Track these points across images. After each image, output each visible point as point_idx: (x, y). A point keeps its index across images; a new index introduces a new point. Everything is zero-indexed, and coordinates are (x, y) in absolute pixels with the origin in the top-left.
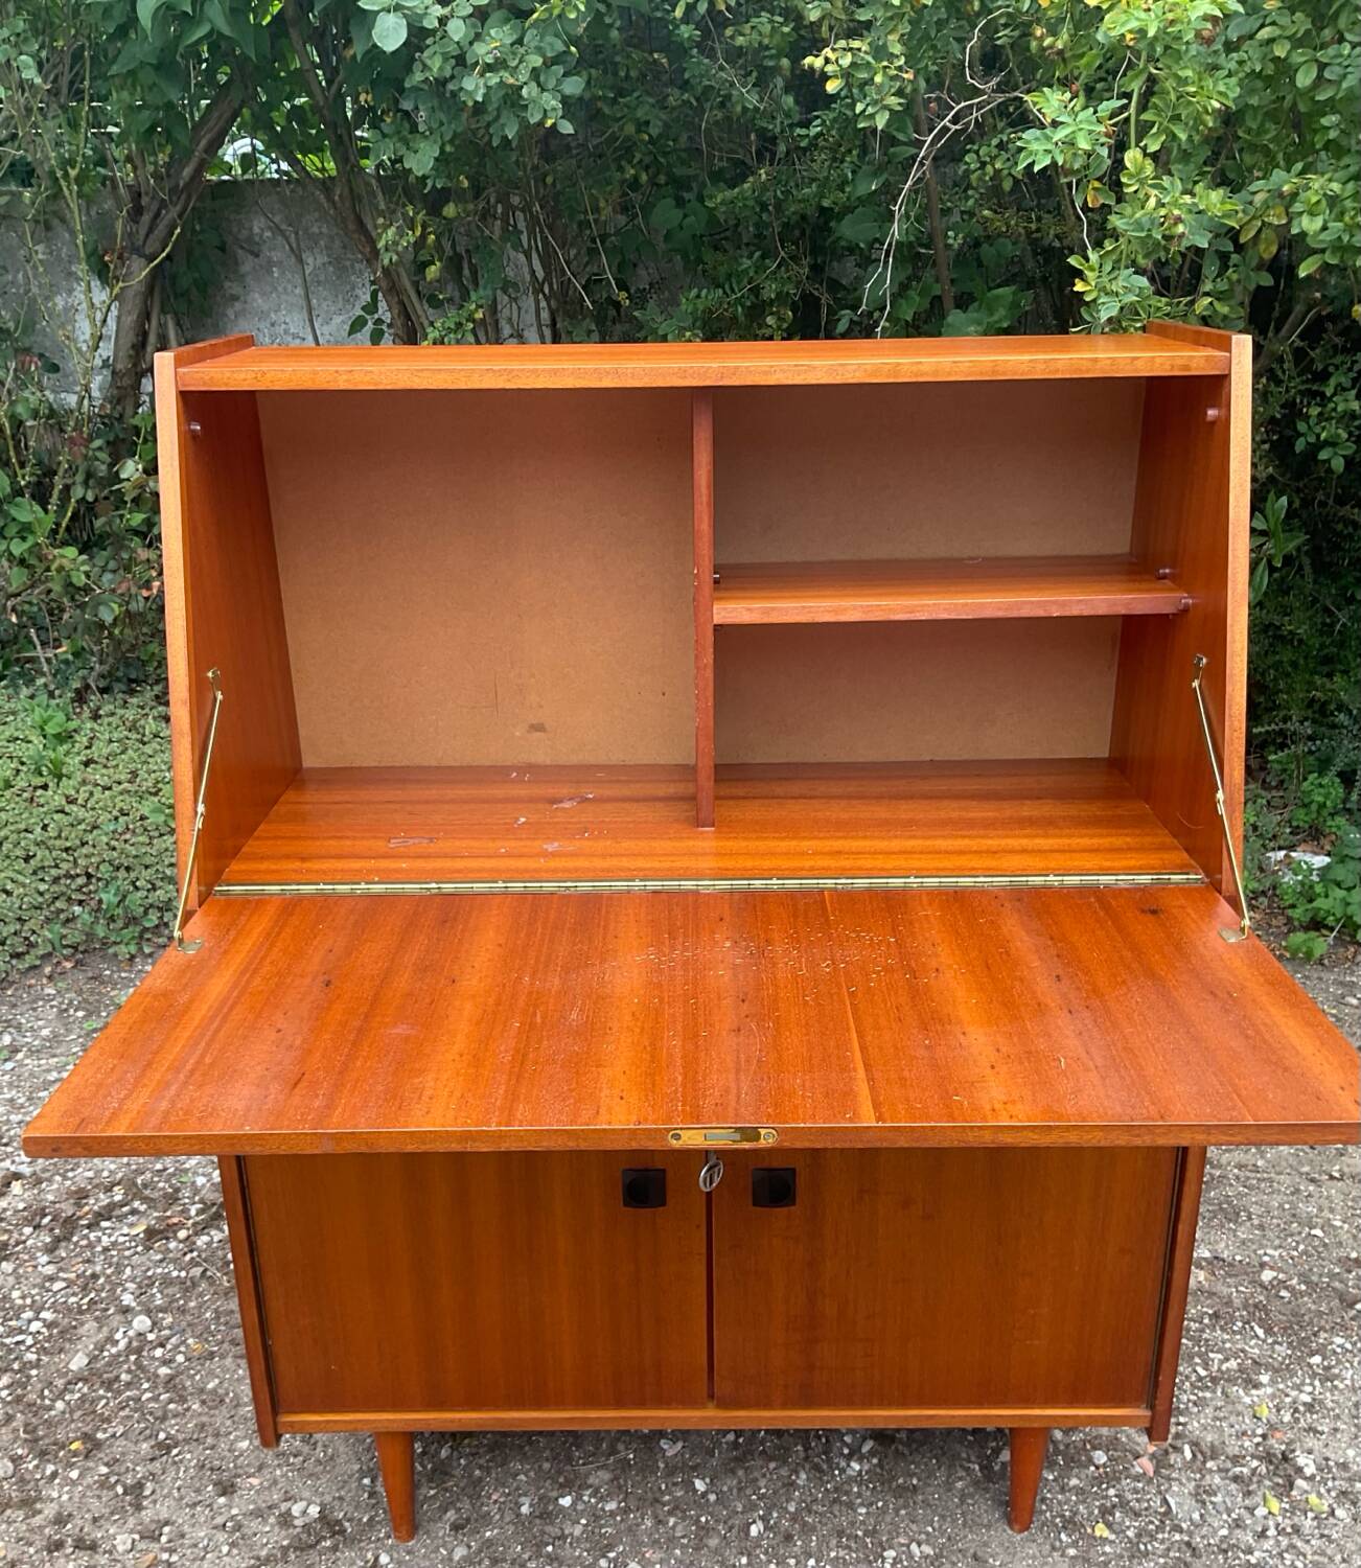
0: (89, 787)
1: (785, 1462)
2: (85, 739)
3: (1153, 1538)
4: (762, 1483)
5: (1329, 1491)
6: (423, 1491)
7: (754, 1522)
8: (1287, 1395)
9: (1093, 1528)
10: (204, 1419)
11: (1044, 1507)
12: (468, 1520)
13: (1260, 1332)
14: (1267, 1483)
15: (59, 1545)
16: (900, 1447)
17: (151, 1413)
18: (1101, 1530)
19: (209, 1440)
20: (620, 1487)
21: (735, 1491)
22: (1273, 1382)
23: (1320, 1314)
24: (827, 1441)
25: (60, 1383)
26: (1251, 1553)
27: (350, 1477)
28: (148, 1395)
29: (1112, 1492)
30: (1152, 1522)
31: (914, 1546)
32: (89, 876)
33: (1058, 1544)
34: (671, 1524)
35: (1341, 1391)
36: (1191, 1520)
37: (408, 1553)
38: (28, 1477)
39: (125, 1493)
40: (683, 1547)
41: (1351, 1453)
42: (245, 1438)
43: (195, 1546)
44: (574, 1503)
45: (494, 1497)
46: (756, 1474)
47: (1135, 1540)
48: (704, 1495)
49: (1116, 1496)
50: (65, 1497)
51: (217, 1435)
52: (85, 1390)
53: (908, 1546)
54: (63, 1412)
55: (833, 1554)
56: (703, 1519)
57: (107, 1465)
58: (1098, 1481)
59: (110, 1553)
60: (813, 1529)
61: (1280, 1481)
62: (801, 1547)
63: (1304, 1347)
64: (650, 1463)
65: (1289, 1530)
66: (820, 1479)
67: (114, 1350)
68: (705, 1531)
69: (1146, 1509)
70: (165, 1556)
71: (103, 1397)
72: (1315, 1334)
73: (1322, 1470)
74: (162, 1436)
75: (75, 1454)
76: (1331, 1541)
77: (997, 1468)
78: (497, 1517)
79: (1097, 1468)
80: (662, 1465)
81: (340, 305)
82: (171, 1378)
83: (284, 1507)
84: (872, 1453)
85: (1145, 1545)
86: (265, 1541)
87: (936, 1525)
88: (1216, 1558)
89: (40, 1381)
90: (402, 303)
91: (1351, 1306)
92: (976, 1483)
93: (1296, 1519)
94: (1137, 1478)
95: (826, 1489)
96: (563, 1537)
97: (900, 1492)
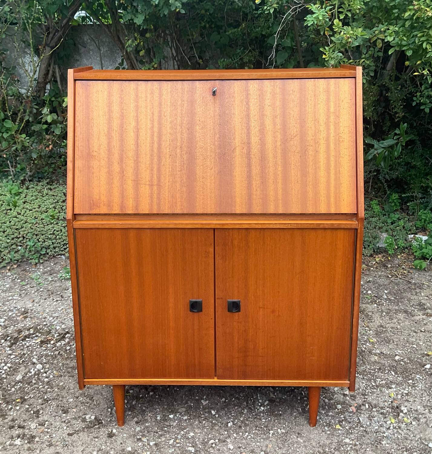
0: (25, 210)
1: (240, 407)
2: (24, 195)
3: (354, 428)
4: (233, 412)
5: (411, 417)
6: (127, 413)
7: (230, 422)
8: (400, 391)
9: (336, 426)
10: (59, 393)
11: (320, 420)
12: (141, 421)
13: (393, 373)
14: (391, 414)
15: (13, 427)
16: (277, 404)
17: (42, 392)
18: (338, 427)
19: (60, 399)
20: (188, 413)
21: (224, 414)
22: (396, 387)
23: (413, 369)
24: (254, 401)
25: (13, 383)
26: (385, 433)
27: (104, 409)
28: (41, 387)
29: (342, 416)
30: (354, 425)
31: (279, 430)
32: (24, 237)
33: (324, 430)
34: (204, 423)
35: (418, 390)
36: (366, 424)
37: (122, 429)
38: (3, 409)
39: (34, 413)
40: (207, 429)
41: (419, 407)
42: (72, 398)
43: (56, 427)
44: (174, 417)
45: (149, 415)
46: (231, 410)
47: (348, 430)
48: (214, 415)
50: (15, 414)
51: (63, 397)
52: (21, 385)
53: (277, 430)
54: (14, 391)
55: (254, 432)
56: (214, 422)
57: (28, 405)
58: (338, 413)
59: (29, 429)
60: (248, 425)
61: (396, 414)
62: (244, 430)
63: (407, 378)
64: (198, 406)
65: (397, 427)
66: (251, 412)
67: (30, 375)
68: (214, 425)
69: (353, 421)
70: (46, 430)
71: (27, 387)
72: (411, 374)
73: (409, 412)
74: (46, 397)
75: (18, 402)
76: (410, 431)
77: (307, 409)
78: (150, 420)
79: (338, 410)
80: (201, 407)
81: (111, 63)
82: (49, 382)
83: (83, 417)
84: (268, 405)
85: (351, 431)
86: (77, 426)
87: (286, 425)
88: (373, 435)
89: (7, 383)
90: (131, 62)
91: (423, 367)
92: (300, 413)
93: (400, 425)
94: (351, 412)
95: (253, 415)
96: (170, 426)
97: (276, 416)
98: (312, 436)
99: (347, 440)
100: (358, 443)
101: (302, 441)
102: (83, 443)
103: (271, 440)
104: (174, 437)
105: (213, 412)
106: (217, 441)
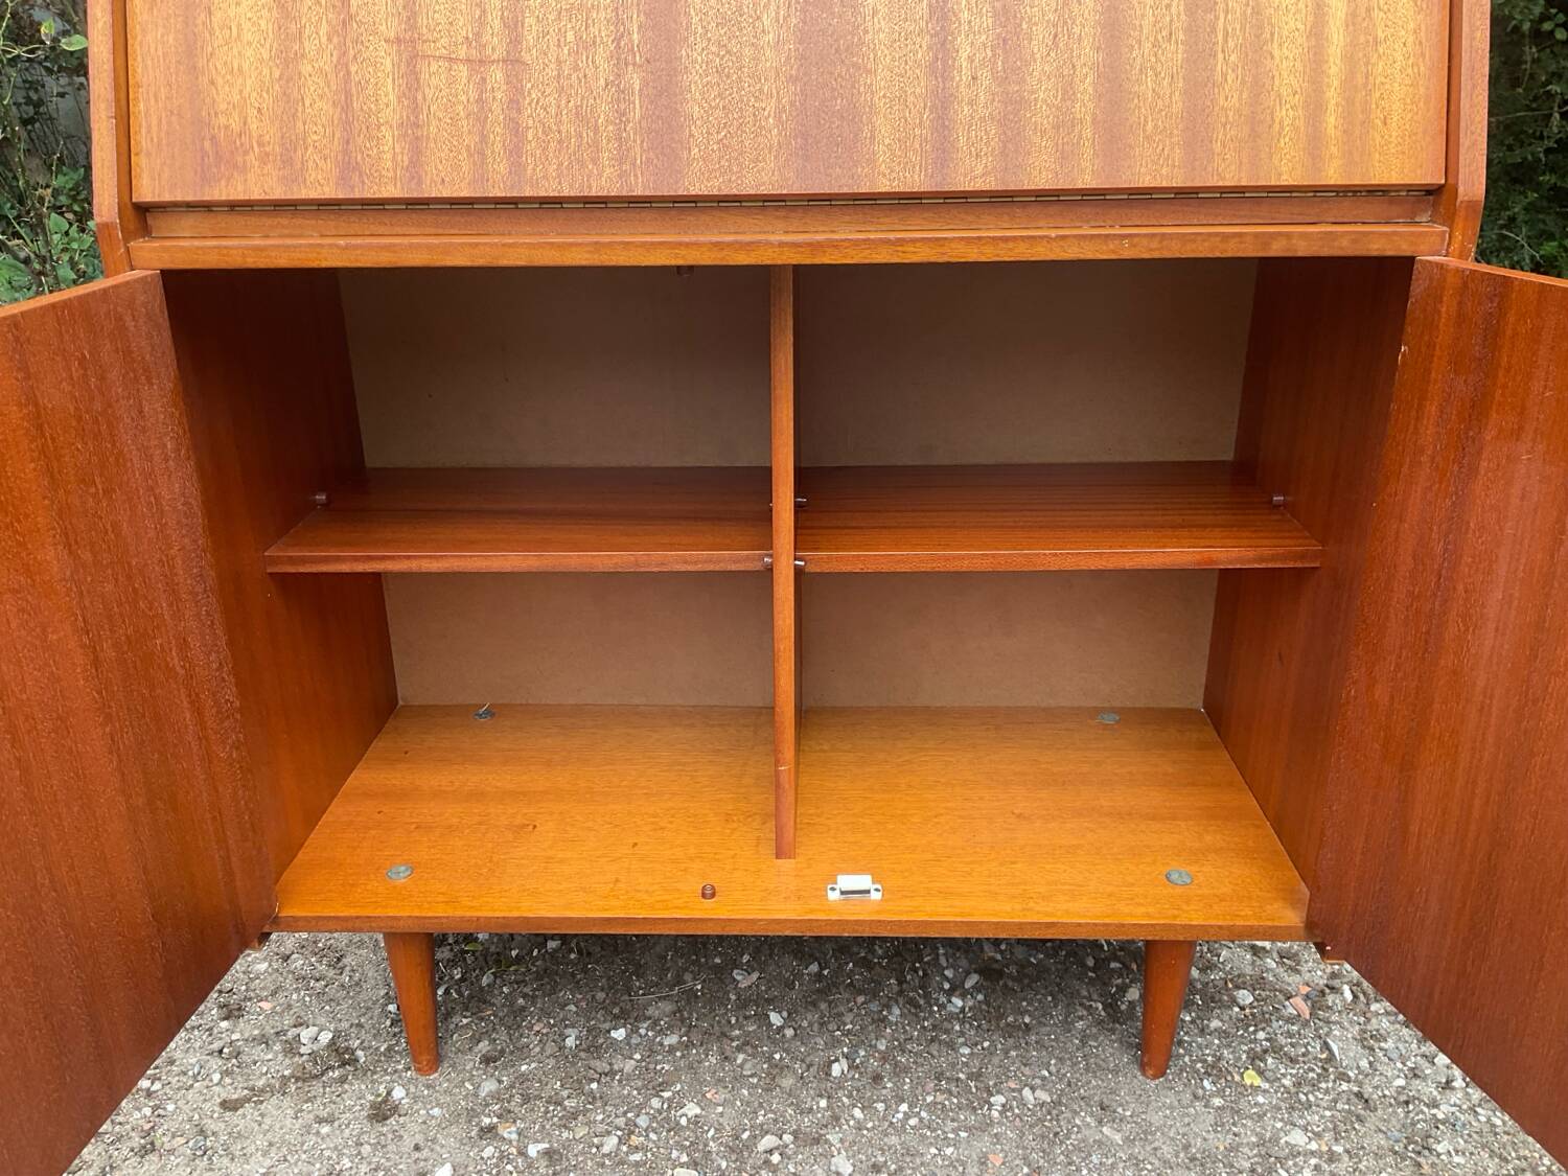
1: (875, 996)
3: (1314, 1086)
4: (848, 1018)
6: (456, 1019)
7: (837, 1060)
9: (1242, 1075)
11: (1181, 1051)
12: (502, 1052)
16: (1010, 984)
18: (1250, 1076)
20: (682, 1020)
21: (816, 1025)
24: (925, 974)
26: (1438, 1106)
27: (375, 1002)
29: (1261, 1035)
30: (1313, 1070)
31: (1027, 1092)
33: (1200, 1092)
34: (739, 1061)
36: (1358, 1067)
37: (428, 1087)
40: (752, 1087)
42: (265, 959)
43: (184, 1073)
44: (628, 1037)
45: (536, 1028)
46: (842, 1009)
47: (1293, 1090)
48: (780, 1029)
49: (1267, 1040)
53: (1020, 1091)
55: (929, 1099)
56: (777, 1056)
58: (1244, 1023)
60: (906, 1070)
62: (892, 1090)
64: (720, 994)
66: (916, 1015)
68: (780, 1068)
69: (1304, 1055)
70: (147, 1083)
77: (1123, 1007)
78: (537, 1049)
79: (1242, 1008)
80: (733, 997)
83: (293, 1033)
84: (977, 988)
85: (1306, 1095)
86: (265, 1069)
87: (1053, 1069)
88: (1395, 1113)
92: (1100, 1023)
94: (1290, 1020)
95: (924, 1027)
96: (611, 1073)
97: (1010, 1031)
98: (1156, 1119)
99: (1297, 1138)
100: (1338, 1149)
101: (1118, 1138)
102: (271, 1144)
103: (996, 1135)
104: (621, 1121)
105: (776, 1019)
106: (787, 1138)
